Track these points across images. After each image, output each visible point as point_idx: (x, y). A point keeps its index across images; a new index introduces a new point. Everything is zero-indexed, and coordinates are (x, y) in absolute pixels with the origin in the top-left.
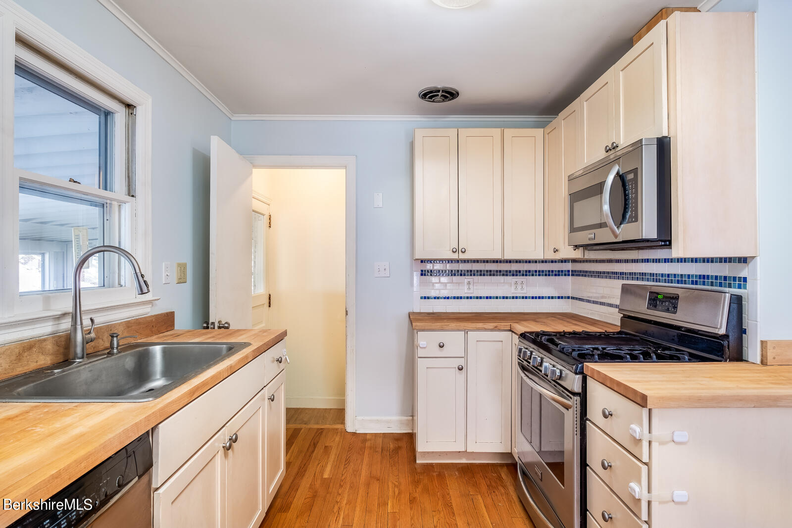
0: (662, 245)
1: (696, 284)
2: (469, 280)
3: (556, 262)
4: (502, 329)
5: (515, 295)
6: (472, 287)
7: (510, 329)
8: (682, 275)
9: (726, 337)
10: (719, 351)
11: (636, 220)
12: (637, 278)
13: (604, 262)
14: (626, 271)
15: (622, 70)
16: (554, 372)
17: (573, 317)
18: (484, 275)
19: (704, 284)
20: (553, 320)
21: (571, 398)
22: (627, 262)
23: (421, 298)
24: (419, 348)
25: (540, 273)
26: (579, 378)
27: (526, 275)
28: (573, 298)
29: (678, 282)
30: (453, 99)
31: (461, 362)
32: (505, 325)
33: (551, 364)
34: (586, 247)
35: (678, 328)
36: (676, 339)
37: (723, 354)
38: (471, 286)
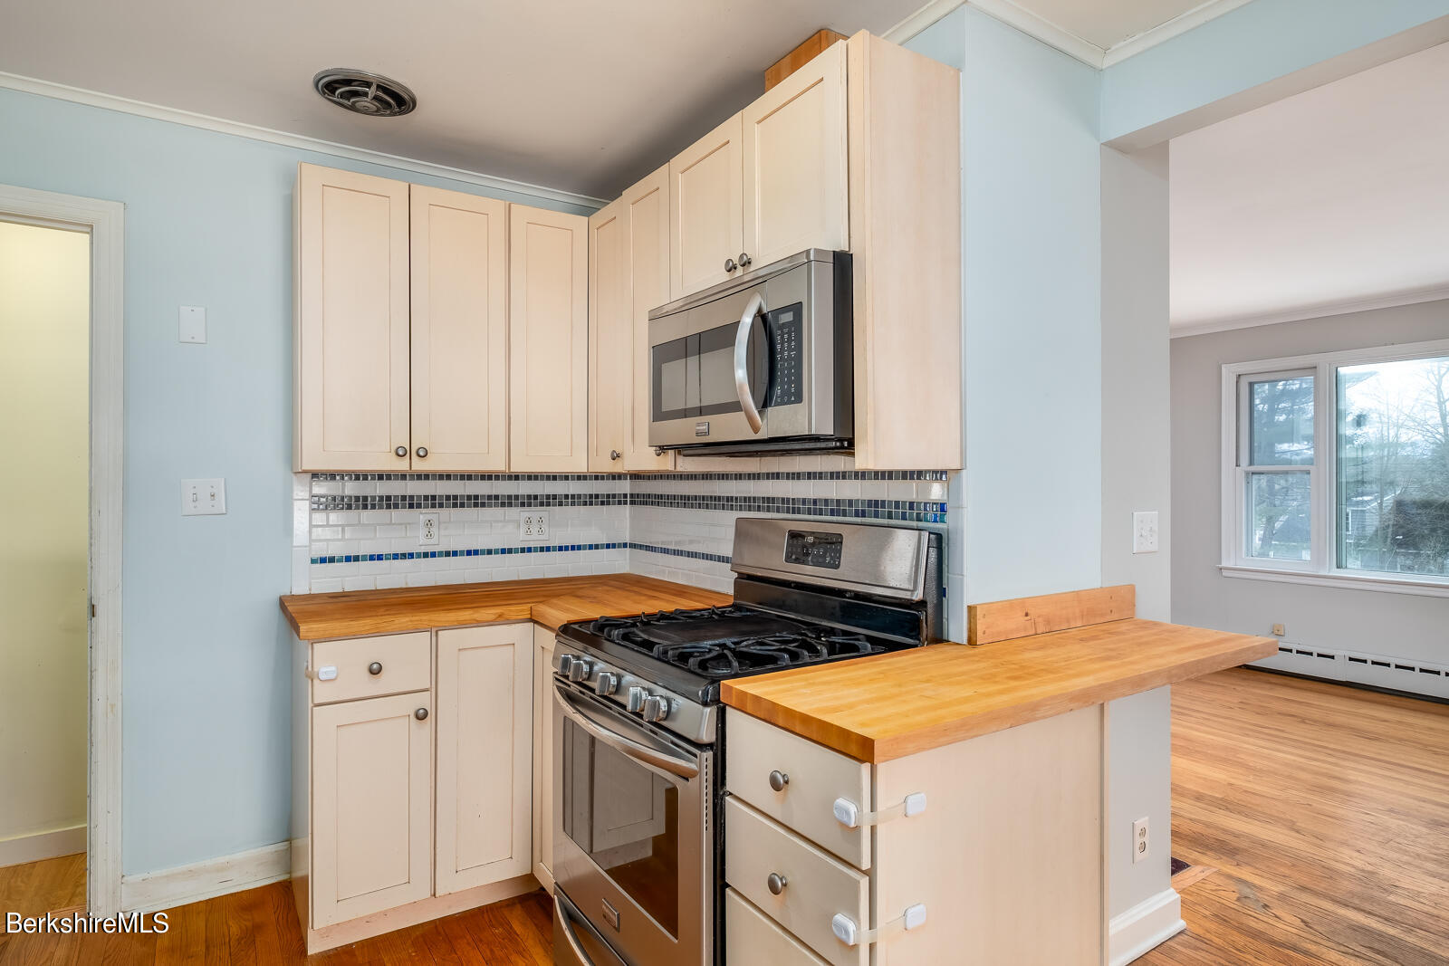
0: (836, 448)
1: (864, 516)
2: (429, 517)
3: (603, 478)
4: (514, 617)
5: (526, 545)
6: (436, 533)
7: (529, 616)
8: (838, 501)
9: (923, 604)
10: (912, 630)
11: (799, 399)
12: (759, 506)
13: (696, 479)
14: (738, 495)
15: (759, 122)
16: (655, 705)
17: (639, 582)
18: (462, 505)
19: (876, 516)
20: (608, 591)
21: (695, 756)
22: (740, 479)
23: (313, 561)
24: (316, 681)
25: (574, 500)
26: (710, 712)
27: (548, 504)
28: (633, 546)
29: (832, 513)
30: (401, 113)
31: (424, 701)
32: (522, 610)
33: (644, 689)
34: (682, 449)
35: (840, 593)
36: (838, 612)
37: (919, 634)
38: (434, 530)
